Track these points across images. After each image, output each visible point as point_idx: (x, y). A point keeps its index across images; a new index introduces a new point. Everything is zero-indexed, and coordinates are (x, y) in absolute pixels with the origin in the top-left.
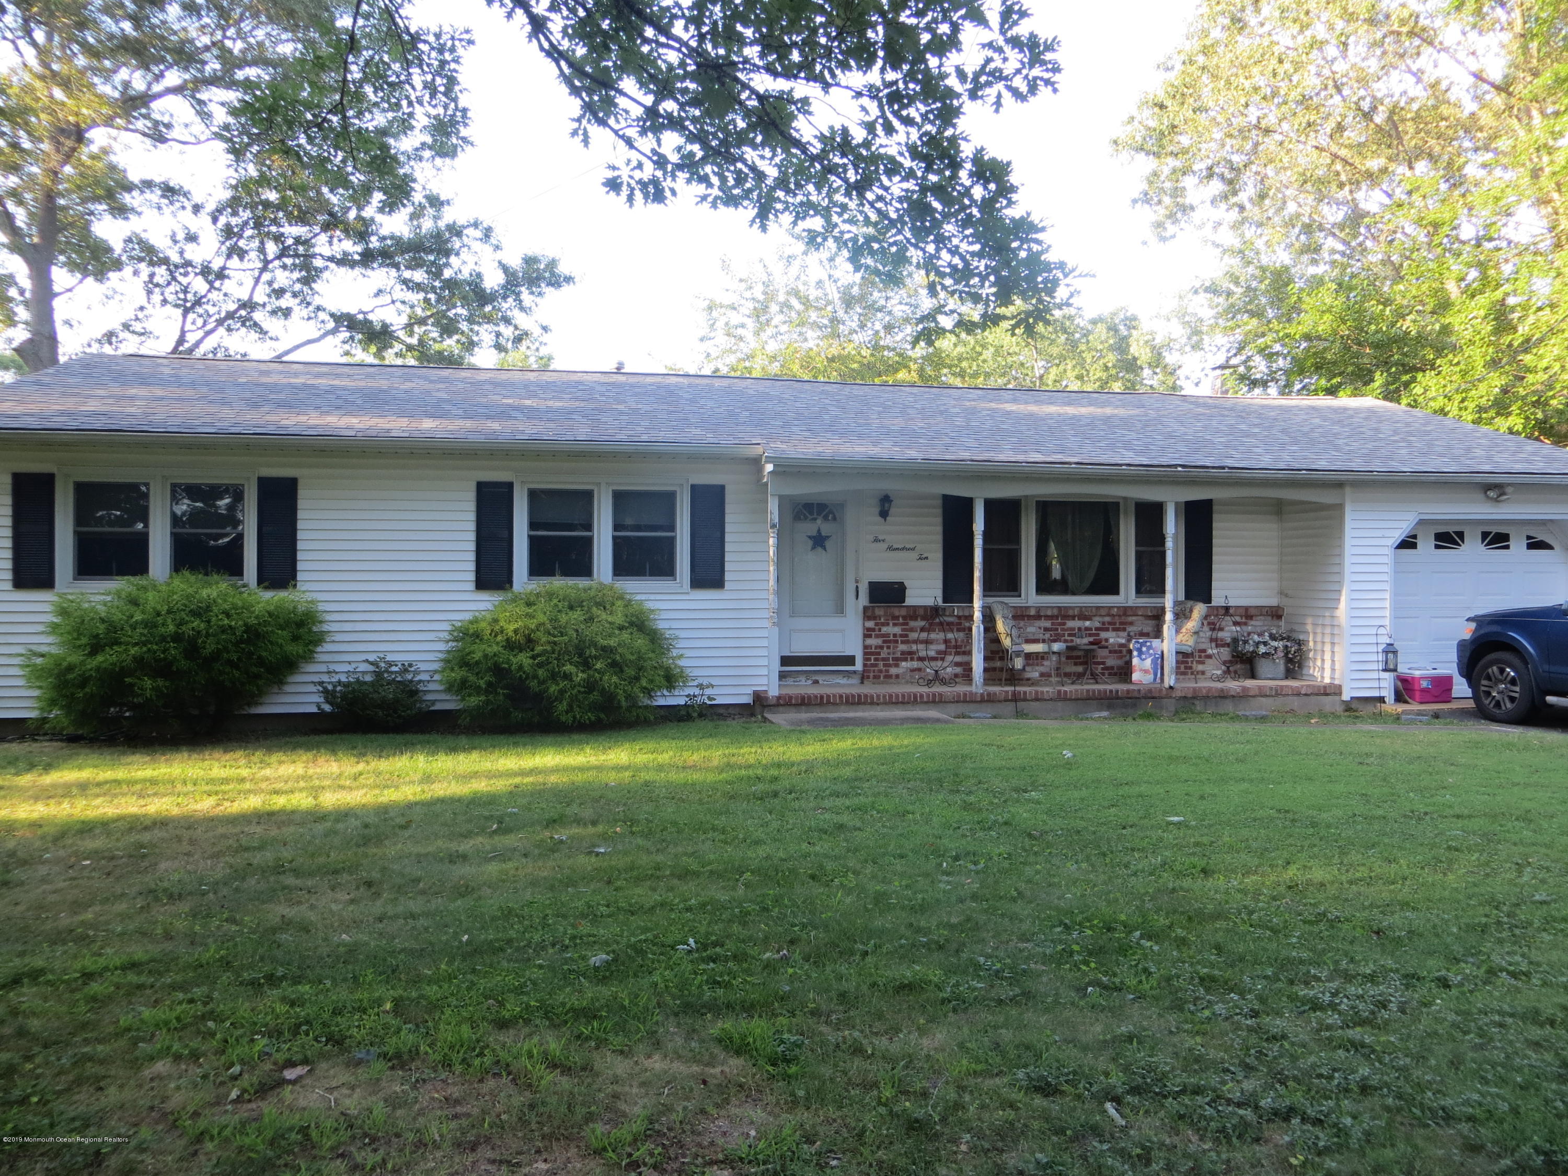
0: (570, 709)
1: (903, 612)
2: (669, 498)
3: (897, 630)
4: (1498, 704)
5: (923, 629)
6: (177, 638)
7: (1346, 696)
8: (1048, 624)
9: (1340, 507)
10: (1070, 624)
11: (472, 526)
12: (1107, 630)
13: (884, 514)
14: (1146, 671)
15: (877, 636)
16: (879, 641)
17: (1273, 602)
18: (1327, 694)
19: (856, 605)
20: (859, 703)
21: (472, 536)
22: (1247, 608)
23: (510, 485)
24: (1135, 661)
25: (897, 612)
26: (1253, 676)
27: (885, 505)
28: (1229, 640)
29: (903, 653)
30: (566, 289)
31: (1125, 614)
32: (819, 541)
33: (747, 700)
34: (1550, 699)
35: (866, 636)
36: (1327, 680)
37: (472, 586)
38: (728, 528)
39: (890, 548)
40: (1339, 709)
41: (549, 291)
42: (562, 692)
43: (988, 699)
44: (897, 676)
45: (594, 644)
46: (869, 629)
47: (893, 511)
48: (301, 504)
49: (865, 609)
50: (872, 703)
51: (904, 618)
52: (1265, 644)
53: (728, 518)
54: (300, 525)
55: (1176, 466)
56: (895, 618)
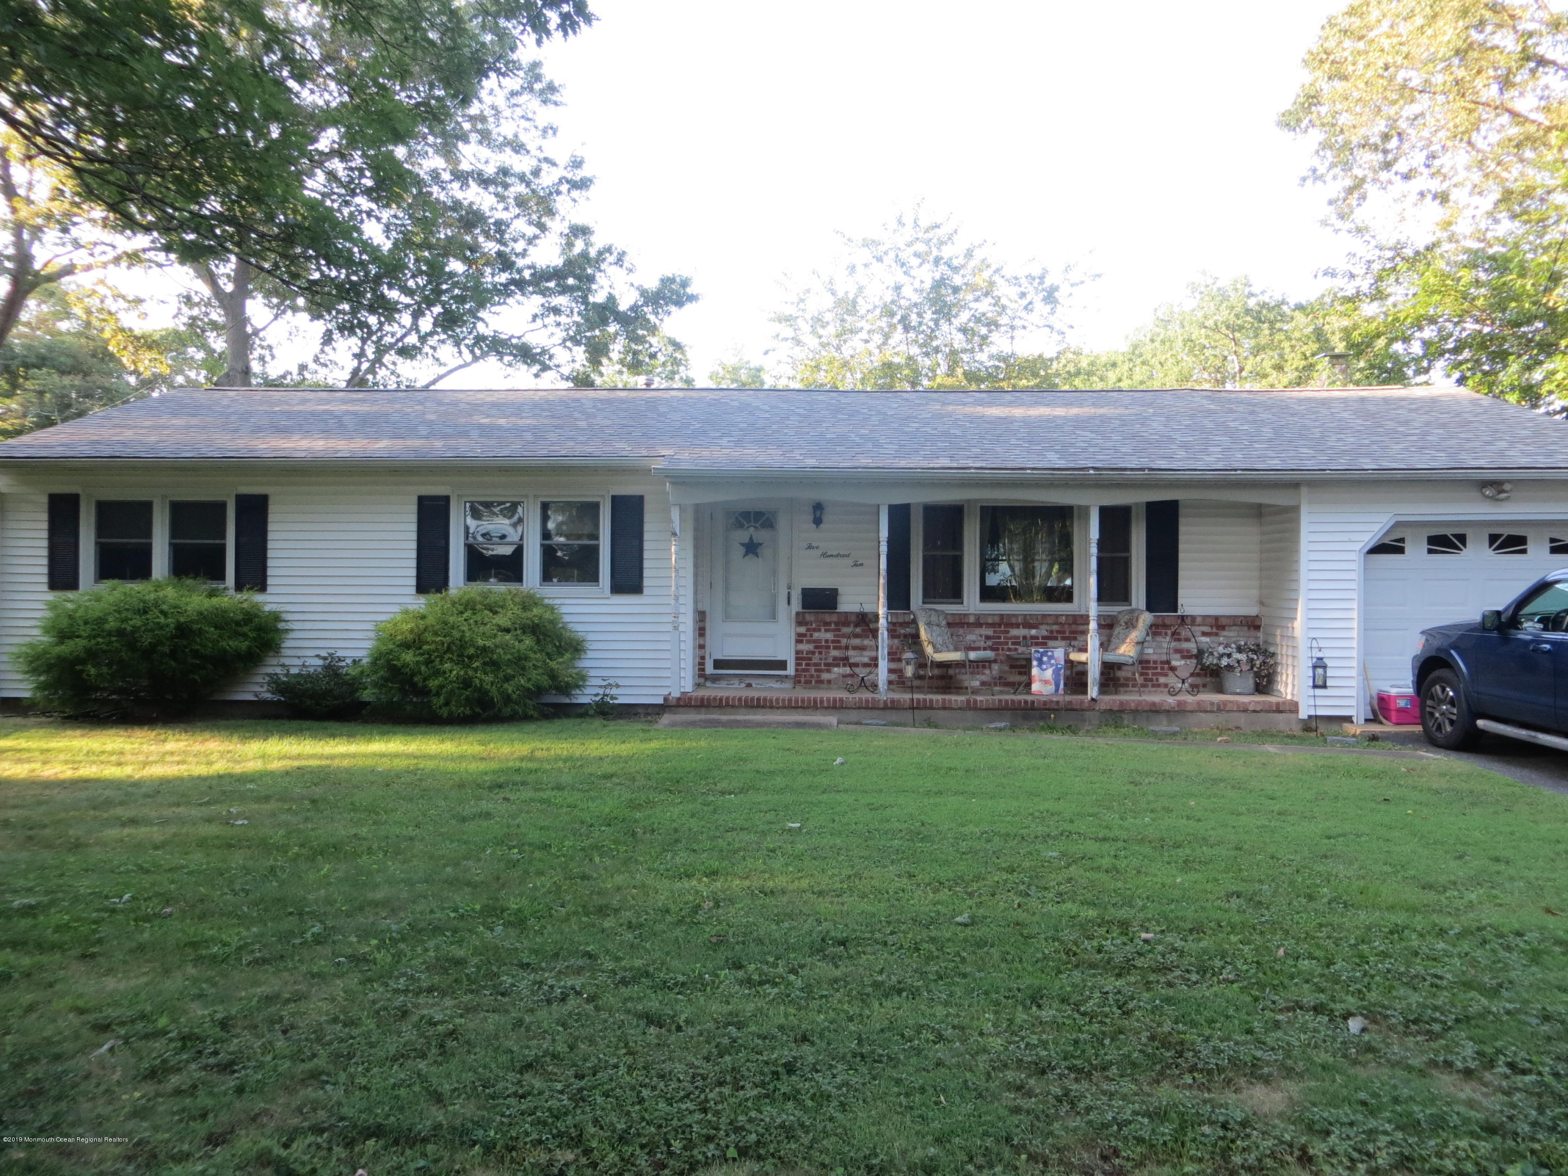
0: (447, 704)
1: (834, 618)
2: (595, 508)
3: (830, 636)
4: (1439, 728)
5: (856, 636)
6: (120, 633)
7: (1303, 714)
8: (990, 632)
9: (1294, 510)
10: (1014, 632)
11: (414, 536)
12: (1056, 639)
13: (818, 521)
14: (1046, 682)
15: (809, 642)
16: (810, 647)
17: (1252, 611)
18: (1279, 711)
19: (789, 611)
20: (758, 706)
21: (414, 545)
22: (1217, 618)
23: (447, 499)
24: (1035, 671)
25: (828, 618)
26: (1220, 690)
27: (818, 512)
28: (1195, 651)
29: (835, 659)
31: (1075, 623)
32: (751, 548)
34: (1481, 723)
35: (798, 641)
36: (1289, 697)
37: (413, 590)
38: (646, 536)
39: (824, 555)
40: (1297, 730)
42: (441, 687)
43: (892, 706)
44: (829, 682)
45: (472, 643)
46: (800, 635)
47: (825, 518)
48: (271, 517)
49: (798, 614)
50: (771, 707)
51: (837, 624)
52: (1229, 656)
53: (647, 527)
54: (270, 536)
55: (1088, 468)
56: (827, 624)
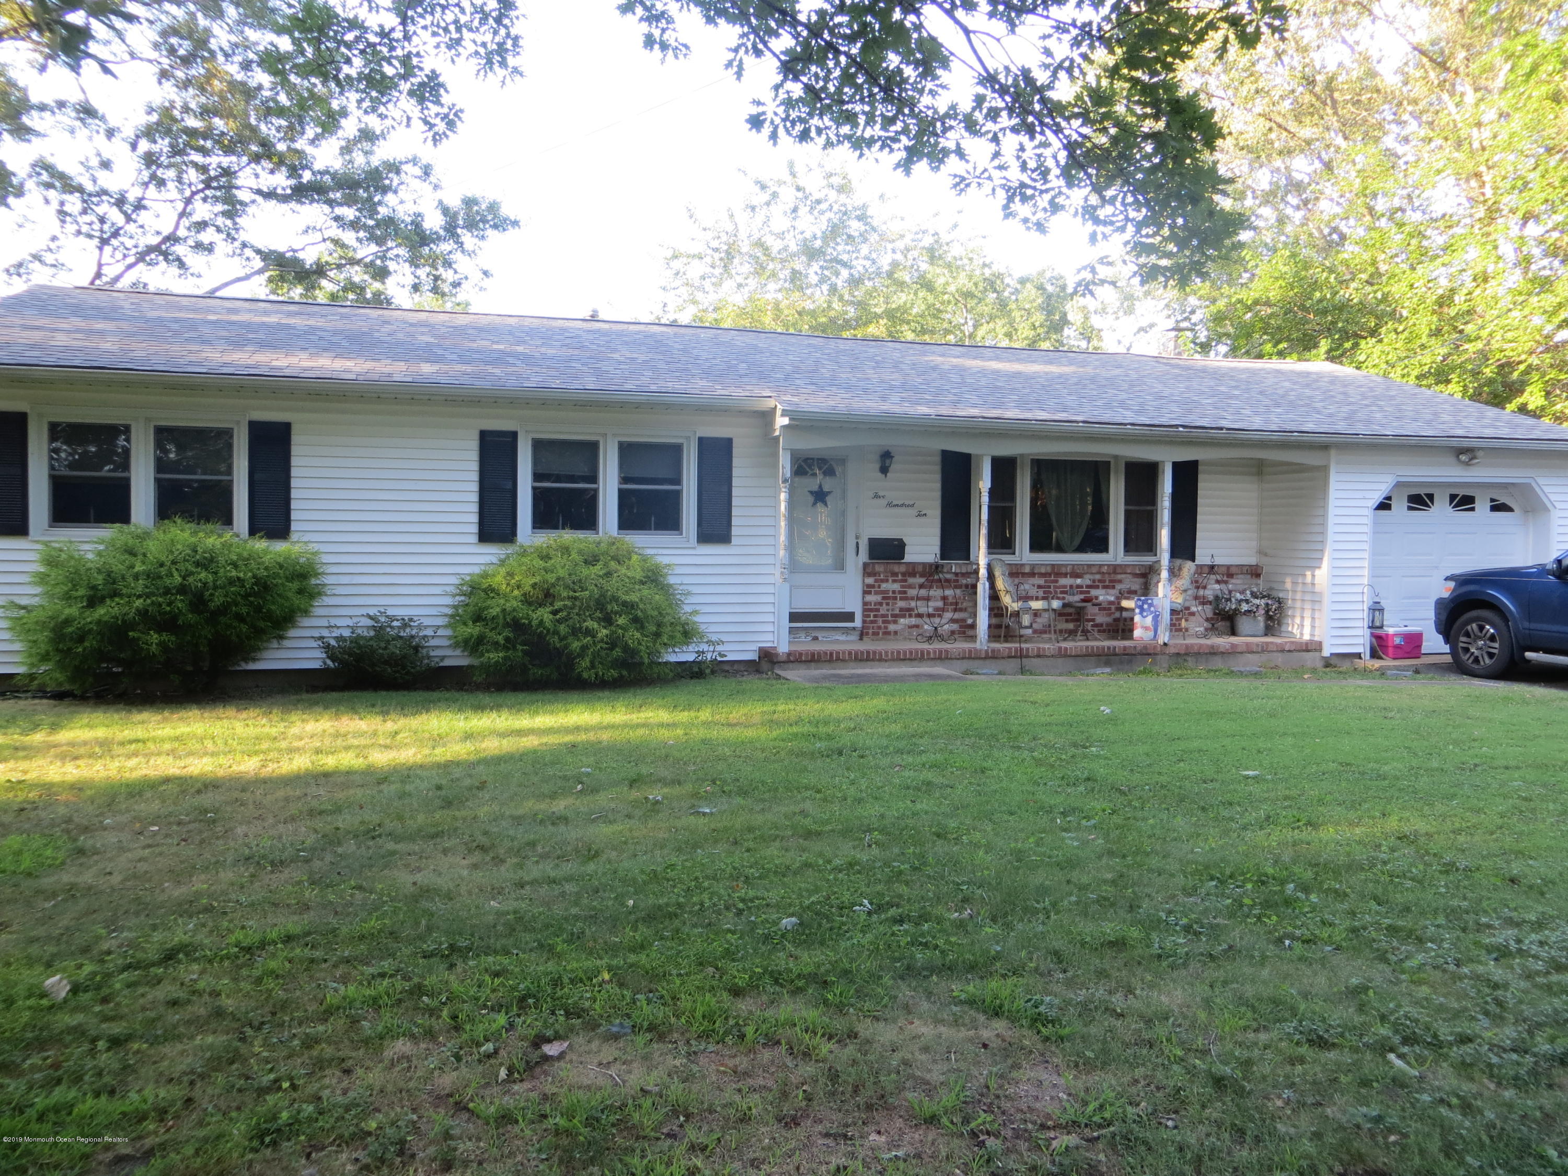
0: (593, 666)
1: (903, 569)
2: (675, 451)
3: (896, 587)
4: (1476, 660)
5: (921, 586)
6: (182, 589)
7: (1326, 653)
8: (1041, 581)
9: (1324, 470)
10: (1063, 581)
11: (475, 476)
12: (1097, 587)
13: (884, 470)
14: (1147, 628)
15: (876, 593)
16: (878, 598)
17: (1252, 560)
18: (1308, 651)
19: (856, 561)
20: (868, 660)
21: (475, 487)
22: (1228, 567)
23: (514, 435)
24: (1137, 618)
25: (896, 569)
26: (1233, 632)
27: (885, 461)
28: (1211, 598)
29: (901, 610)
30: (512, 232)
31: (1115, 572)
32: (820, 496)
33: (753, 656)
34: (1529, 655)
35: (865, 593)
36: (1307, 637)
37: (474, 539)
38: (735, 482)
39: (890, 505)
40: (1319, 664)
41: (490, 232)
42: (584, 648)
43: (993, 656)
44: (896, 633)
45: (615, 599)
46: (869, 586)
47: (893, 467)
48: (295, 450)
49: (865, 565)
50: (880, 660)
51: (904, 574)
52: (1247, 601)
53: (735, 472)
54: (294, 472)
55: (1177, 426)
56: (895, 574)
